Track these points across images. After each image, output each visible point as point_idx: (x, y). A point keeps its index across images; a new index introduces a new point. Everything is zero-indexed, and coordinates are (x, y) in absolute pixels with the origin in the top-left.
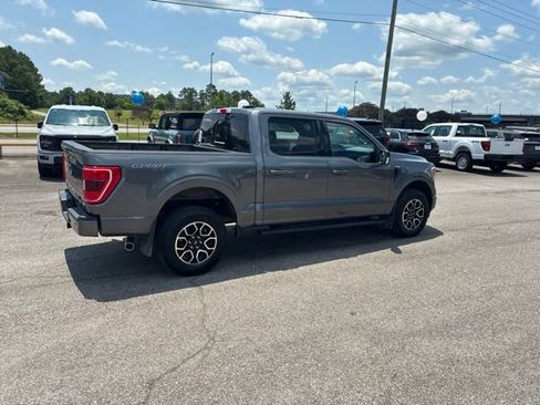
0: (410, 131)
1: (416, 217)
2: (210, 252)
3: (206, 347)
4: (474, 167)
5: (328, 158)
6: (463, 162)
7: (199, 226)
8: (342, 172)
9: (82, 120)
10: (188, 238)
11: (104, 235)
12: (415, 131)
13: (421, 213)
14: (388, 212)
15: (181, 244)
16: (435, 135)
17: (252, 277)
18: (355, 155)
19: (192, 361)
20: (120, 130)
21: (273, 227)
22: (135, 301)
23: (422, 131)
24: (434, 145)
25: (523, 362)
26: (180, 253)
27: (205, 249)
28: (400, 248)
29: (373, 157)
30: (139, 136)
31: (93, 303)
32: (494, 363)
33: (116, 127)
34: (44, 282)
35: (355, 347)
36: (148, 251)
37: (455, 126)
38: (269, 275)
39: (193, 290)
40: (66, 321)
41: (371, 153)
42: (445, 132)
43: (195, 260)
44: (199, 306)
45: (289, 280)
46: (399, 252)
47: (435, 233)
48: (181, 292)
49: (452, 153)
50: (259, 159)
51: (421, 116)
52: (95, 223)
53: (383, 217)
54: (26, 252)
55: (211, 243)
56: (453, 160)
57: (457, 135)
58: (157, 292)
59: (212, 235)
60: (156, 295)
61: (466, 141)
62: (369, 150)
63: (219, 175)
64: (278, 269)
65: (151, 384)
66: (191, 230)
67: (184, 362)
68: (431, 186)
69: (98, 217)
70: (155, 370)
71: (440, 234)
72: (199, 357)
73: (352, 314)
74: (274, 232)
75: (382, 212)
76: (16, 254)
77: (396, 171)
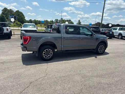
0: (106, 29)
1: (102, 50)
2: (51, 56)
3: (45, 76)
4: (123, 38)
5: (80, 35)
6: (120, 37)
7: (48, 50)
8: (83, 39)
9: (31, 27)
10: (46, 53)
11: (27, 51)
12: (108, 29)
13: (103, 49)
14: (95, 48)
15: (44, 54)
16: (113, 30)
17: (60, 62)
18: (87, 35)
19: (41, 79)
20: (38, 29)
21: (66, 51)
22: (33, 66)
23: (110, 29)
24: (113, 33)
25: (118, 85)
26: (44, 56)
27: (50, 55)
28: (97, 57)
29: (91, 35)
30: (43, 30)
31: (25, 66)
32: (110, 84)
33: (37, 28)
34: (16, 61)
35: (78, 78)
36: (37, 55)
37: (118, 28)
38: (64, 62)
39: (46, 64)
40: (18, 69)
41: (91, 34)
42: (116, 29)
43: (47, 58)
44: (46, 67)
45: (68, 63)
46: (97, 58)
47: (107, 54)
48: (43, 64)
49: (117, 34)
50: (63, 35)
51: (110, 25)
52: (25, 48)
53: (93, 49)
54: (14, 55)
55: (51, 54)
56: (118, 36)
57: (119, 30)
58: (38, 64)
59: (51, 52)
60: (38, 65)
61: (121, 32)
62: (90, 33)
63: (53, 39)
64: (66, 60)
65: (31, 83)
66: (47, 51)
67: (39, 79)
68: (106, 42)
69: (26, 47)
70: (33, 80)
71: (109, 54)
72: (43, 78)
73: (80, 71)
74: (66, 52)
75: (93, 48)
76: (12, 55)
77: (97, 38)
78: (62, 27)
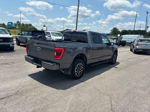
3: (111, 98)
5: (102, 44)
7: (80, 64)
10: (78, 68)
13: (116, 58)
14: (111, 58)
26: (76, 73)
27: (81, 71)
50: (91, 45)
52: (58, 66)
55: (82, 69)
59: (82, 67)
67: (111, 103)
77: (113, 47)
78: (89, 34)
